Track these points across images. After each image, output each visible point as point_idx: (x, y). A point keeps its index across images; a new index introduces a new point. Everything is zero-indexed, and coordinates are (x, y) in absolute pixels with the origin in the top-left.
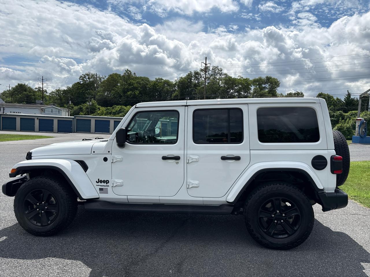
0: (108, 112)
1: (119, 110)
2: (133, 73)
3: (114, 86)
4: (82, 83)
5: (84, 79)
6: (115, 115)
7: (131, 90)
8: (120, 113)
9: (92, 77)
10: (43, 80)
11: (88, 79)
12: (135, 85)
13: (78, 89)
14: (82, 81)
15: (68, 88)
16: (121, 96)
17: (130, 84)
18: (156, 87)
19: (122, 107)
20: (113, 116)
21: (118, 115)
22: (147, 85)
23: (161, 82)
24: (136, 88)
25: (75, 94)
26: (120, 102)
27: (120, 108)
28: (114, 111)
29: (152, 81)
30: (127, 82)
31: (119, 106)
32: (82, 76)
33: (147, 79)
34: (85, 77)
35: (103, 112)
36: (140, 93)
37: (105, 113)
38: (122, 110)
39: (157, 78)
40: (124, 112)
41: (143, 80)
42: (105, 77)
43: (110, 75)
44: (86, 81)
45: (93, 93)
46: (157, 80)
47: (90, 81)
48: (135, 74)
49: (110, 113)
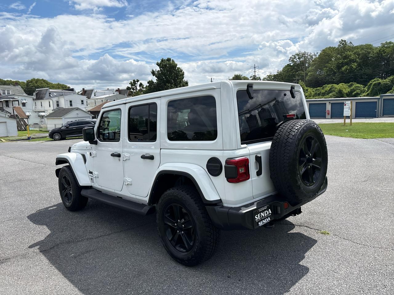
0: (316, 93)
1: (330, 90)
2: (348, 43)
3: (328, 62)
4: (292, 64)
5: (294, 60)
6: (324, 96)
7: (347, 64)
8: (330, 93)
9: (302, 56)
10: (255, 68)
11: (298, 60)
12: (353, 57)
13: (287, 72)
14: (292, 63)
15: (278, 73)
16: (335, 73)
17: (346, 57)
18: (382, 54)
19: (333, 86)
20: (321, 97)
21: (327, 96)
22: (369, 53)
23: (389, 47)
24: (354, 61)
25: (285, 77)
26: (334, 79)
27: (330, 87)
28: (323, 91)
29: (376, 48)
30: (341, 55)
31: (329, 85)
32: (292, 57)
33: (369, 47)
34: (295, 57)
35: (311, 93)
36: (359, 65)
37: (313, 94)
38: (333, 90)
39: (384, 42)
40: (335, 91)
41: (362, 49)
42: (317, 53)
43: (323, 50)
44: (296, 62)
45: (303, 73)
46: (383, 46)
47: (300, 62)
48: (351, 43)
49: (319, 95)
